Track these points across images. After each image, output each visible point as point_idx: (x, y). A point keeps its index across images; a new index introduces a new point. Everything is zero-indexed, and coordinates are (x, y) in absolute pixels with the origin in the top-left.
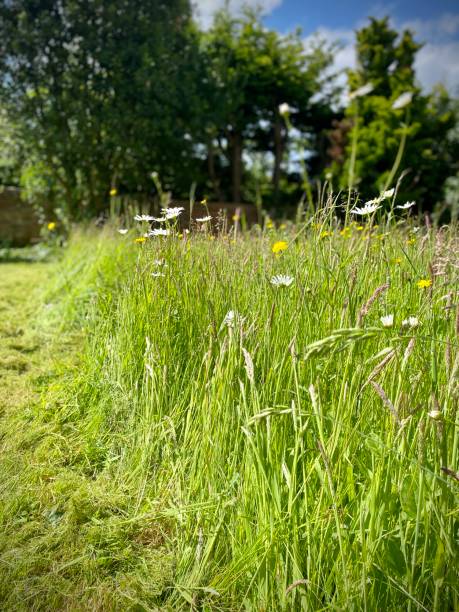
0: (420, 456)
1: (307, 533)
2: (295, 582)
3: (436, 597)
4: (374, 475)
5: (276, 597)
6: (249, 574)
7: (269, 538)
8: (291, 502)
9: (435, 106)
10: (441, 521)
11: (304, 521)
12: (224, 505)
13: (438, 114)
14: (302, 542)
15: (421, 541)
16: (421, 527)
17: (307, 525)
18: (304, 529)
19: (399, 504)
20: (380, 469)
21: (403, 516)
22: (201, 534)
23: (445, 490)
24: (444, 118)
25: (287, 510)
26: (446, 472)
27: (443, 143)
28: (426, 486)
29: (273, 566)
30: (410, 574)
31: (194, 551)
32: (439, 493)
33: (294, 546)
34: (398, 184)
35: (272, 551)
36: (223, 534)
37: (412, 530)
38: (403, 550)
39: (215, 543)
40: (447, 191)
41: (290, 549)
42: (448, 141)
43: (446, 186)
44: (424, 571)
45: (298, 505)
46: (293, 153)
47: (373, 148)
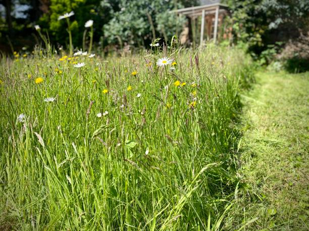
0: (117, 158)
1: (81, 197)
2: (80, 215)
3: (127, 199)
4: (103, 168)
5: (73, 224)
6: (60, 222)
7: (66, 205)
8: (73, 188)
10: (125, 176)
11: (79, 193)
12: (41, 201)
14: (80, 200)
15: (120, 184)
16: (120, 180)
17: (81, 194)
18: (79, 196)
19: (112, 175)
20: (104, 165)
21: (114, 178)
22: (32, 217)
23: (125, 165)
25: (72, 191)
26: (125, 160)
27: (99, 7)
28: (119, 166)
29: (70, 214)
30: (119, 195)
31: (30, 225)
32: (123, 167)
33: (78, 203)
35: (69, 209)
36: (44, 212)
37: (117, 181)
38: (116, 188)
39: (41, 217)
40: (105, 31)
41: (76, 204)
42: (101, 6)
43: (104, 29)
44: (122, 192)
45: (76, 188)
46: (17, 6)
47: (65, 8)
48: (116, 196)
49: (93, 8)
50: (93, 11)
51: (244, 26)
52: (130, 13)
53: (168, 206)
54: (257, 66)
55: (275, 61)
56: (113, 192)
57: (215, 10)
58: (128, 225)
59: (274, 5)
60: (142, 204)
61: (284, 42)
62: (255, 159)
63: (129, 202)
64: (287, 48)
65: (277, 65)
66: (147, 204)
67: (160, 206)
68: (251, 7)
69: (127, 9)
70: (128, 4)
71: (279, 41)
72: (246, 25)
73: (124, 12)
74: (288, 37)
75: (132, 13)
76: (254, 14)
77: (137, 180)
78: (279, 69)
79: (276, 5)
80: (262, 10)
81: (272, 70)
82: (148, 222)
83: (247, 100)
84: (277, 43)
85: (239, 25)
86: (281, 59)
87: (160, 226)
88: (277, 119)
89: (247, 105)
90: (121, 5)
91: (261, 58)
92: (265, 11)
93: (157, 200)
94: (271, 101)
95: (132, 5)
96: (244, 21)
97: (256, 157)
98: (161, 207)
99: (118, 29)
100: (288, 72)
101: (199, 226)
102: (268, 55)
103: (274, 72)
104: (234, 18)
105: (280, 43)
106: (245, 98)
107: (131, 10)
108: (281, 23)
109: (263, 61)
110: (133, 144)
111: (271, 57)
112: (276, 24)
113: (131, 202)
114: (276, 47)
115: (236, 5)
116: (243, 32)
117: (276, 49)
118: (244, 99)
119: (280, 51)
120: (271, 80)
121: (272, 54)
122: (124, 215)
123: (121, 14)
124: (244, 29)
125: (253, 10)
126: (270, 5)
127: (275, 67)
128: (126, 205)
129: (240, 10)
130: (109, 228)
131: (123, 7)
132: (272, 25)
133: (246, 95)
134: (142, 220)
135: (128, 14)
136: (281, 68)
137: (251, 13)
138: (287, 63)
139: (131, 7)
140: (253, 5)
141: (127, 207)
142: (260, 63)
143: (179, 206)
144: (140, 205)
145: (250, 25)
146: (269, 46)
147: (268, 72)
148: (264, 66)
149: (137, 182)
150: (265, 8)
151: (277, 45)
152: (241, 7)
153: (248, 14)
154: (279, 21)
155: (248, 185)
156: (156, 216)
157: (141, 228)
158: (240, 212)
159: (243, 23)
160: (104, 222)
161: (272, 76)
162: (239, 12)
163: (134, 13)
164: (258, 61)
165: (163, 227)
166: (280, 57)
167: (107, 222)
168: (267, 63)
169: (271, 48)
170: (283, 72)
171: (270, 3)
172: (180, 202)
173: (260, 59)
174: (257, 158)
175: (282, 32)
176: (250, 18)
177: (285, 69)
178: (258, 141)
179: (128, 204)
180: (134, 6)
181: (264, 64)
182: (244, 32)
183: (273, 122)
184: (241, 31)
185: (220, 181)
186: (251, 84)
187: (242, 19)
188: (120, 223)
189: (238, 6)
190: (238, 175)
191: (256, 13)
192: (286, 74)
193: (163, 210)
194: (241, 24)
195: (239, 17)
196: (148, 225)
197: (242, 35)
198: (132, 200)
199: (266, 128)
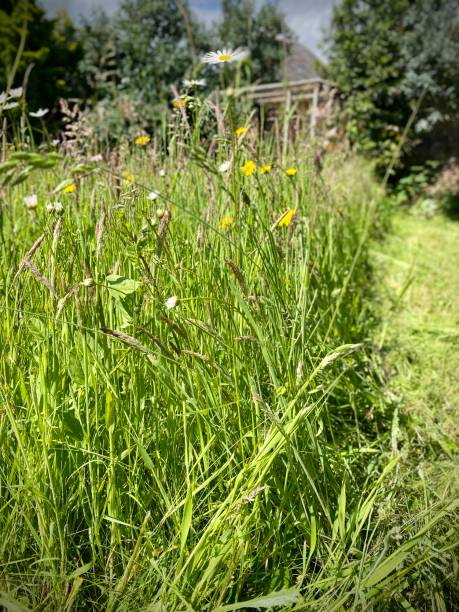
4: (40, 359)
9: (61, 34)
13: (65, 42)
15: (92, 405)
16: (91, 394)
24: (72, 47)
26: (105, 332)
27: (75, 74)
28: (89, 349)
30: (87, 435)
34: (26, 80)
37: (83, 397)
38: (78, 417)
42: (79, 72)
44: (97, 428)
48: (81, 438)
49: (61, 77)
50: (61, 82)
51: (367, 127)
52: (141, 89)
53: (228, 463)
54: (392, 207)
55: (425, 198)
56: (73, 427)
57: (312, 91)
58: (113, 521)
59: (426, 86)
60: (155, 461)
61: (443, 162)
62: (416, 367)
63: (118, 452)
64: (446, 174)
65: (429, 206)
66: (170, 462)
67: (206, 463)
68: (380, 90)
69: (133, 80)
70: (137, 70)
71: (433, 159)
72: (372, 125)
73: (127, 87)
74: (448, 152)
75: (144, 91)
76: (387, 104)
77: (143, 401)
78: (432, 213)
79: (430, 85)
80: (403, 94)
81: (420, 215)
82: (171, 510)
83: (381, 260)
84: (429, 162)
85: (356, 125)
86: (436, 194)
87: (204, 522)
88: (445, 294)
89: (383, 269)
90: (122, 72)
91: (399, 191)
92: (409, 96)
93: (198, 449)
94: (428, 264)
95: (144, 74)
96: (367, 116)
97: (418, 362)
98: (207, 468)
99: (114, 121)
100: (448, 219)
101: (313, 518)
102: (411, 185)
103: (423, 218)
104: (350, 111)
105: (434, 164)
106: (378, 256)
107: (141, 84)
108: (438, 121)
109: (402, 197)
110: (131, 286)
111: (417, 190)
112: (430, 123)
113: (123, 455)
114: (426, 172)
115: (352, 83)
116: (364, 138)
117: (427, 175)
118: (374, 259)
119: (433, 180)
120: (420, 231)
121: (419, 183)
122: (103, 492)
123: (121, 90)
124: (368, 132)
125: (384, 96)
126: (419, 84)
127: (425, 210)
128: (108, 462)
129: (361, 95)
130: (55, 532)
131: (125, 76)
132: (423, 125)
133: (377, 250)
134: (154, 506)
135: (136, 91)
136: (436, 210)
137: (380, 102)
138: (447, 202)
139: (141, 77)
140: (385, 86)
141: (110, 470)
142: (395, 200)
143: (260, 463)
144: (149, 463)
145: (378, 124)
146: (414, 168)
147: (411, 218)
148: (405, 207)
149: (142, 407)
150: (408, 91)
151: (429, 167)
152: (361, 88)
153: (376, 103)
154: (435, 116)
155: (415, 417)
156: (194, 493)
157: (150, 526)
158: (406, 482)
159: (366, 120)
160: (41, 514)
161: (420, 225)
162: (358, 98)
163: (147, 90)
164: (393, 197)
165: (215, 523)
166: (433, 190)
167: (49, 515)
168: (410, 201)
169: (418, 173)
170: (439, 219)
171: (418, 81)
172: (263, 449)
173: (396, 192)
174: (420, 365)
175: (437, 144)
176: (378, 111)
177: (443, 213)
178: (416, 332)
179: (113, 460)
180: (148, 75)
181: (403, 203)
182: (367, 139)
183: (440, 299)
184: (362, 135)
185: (349, 409)
186: (384, 235)
187: (364, 113)
188: (90, 516)
189: (355, 86)
190: (391, 398)
191: (391, 101)
192: (446, 221)
193: (214, 475)
194: (362, 123)
195: (358, 109)
196: (169, 520)
197: (363, 144)
198: (125, 448)
199: (427, 309)
